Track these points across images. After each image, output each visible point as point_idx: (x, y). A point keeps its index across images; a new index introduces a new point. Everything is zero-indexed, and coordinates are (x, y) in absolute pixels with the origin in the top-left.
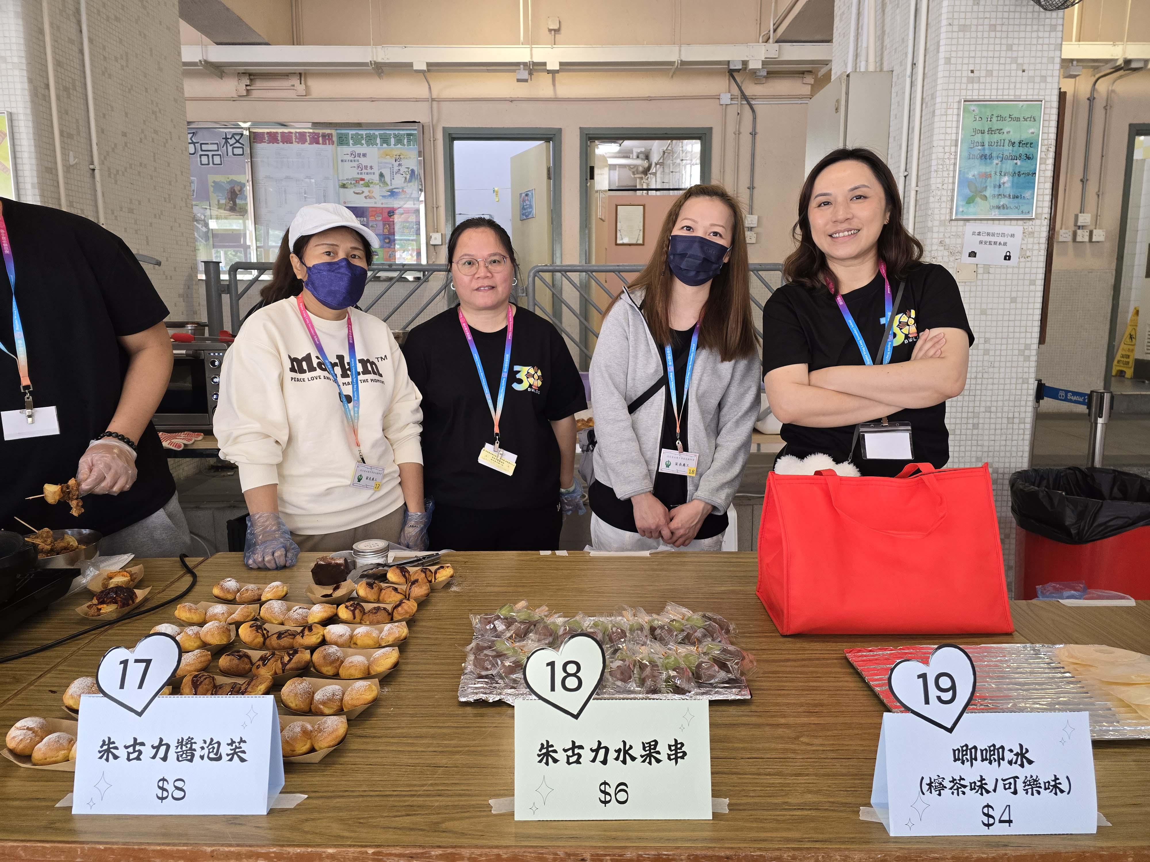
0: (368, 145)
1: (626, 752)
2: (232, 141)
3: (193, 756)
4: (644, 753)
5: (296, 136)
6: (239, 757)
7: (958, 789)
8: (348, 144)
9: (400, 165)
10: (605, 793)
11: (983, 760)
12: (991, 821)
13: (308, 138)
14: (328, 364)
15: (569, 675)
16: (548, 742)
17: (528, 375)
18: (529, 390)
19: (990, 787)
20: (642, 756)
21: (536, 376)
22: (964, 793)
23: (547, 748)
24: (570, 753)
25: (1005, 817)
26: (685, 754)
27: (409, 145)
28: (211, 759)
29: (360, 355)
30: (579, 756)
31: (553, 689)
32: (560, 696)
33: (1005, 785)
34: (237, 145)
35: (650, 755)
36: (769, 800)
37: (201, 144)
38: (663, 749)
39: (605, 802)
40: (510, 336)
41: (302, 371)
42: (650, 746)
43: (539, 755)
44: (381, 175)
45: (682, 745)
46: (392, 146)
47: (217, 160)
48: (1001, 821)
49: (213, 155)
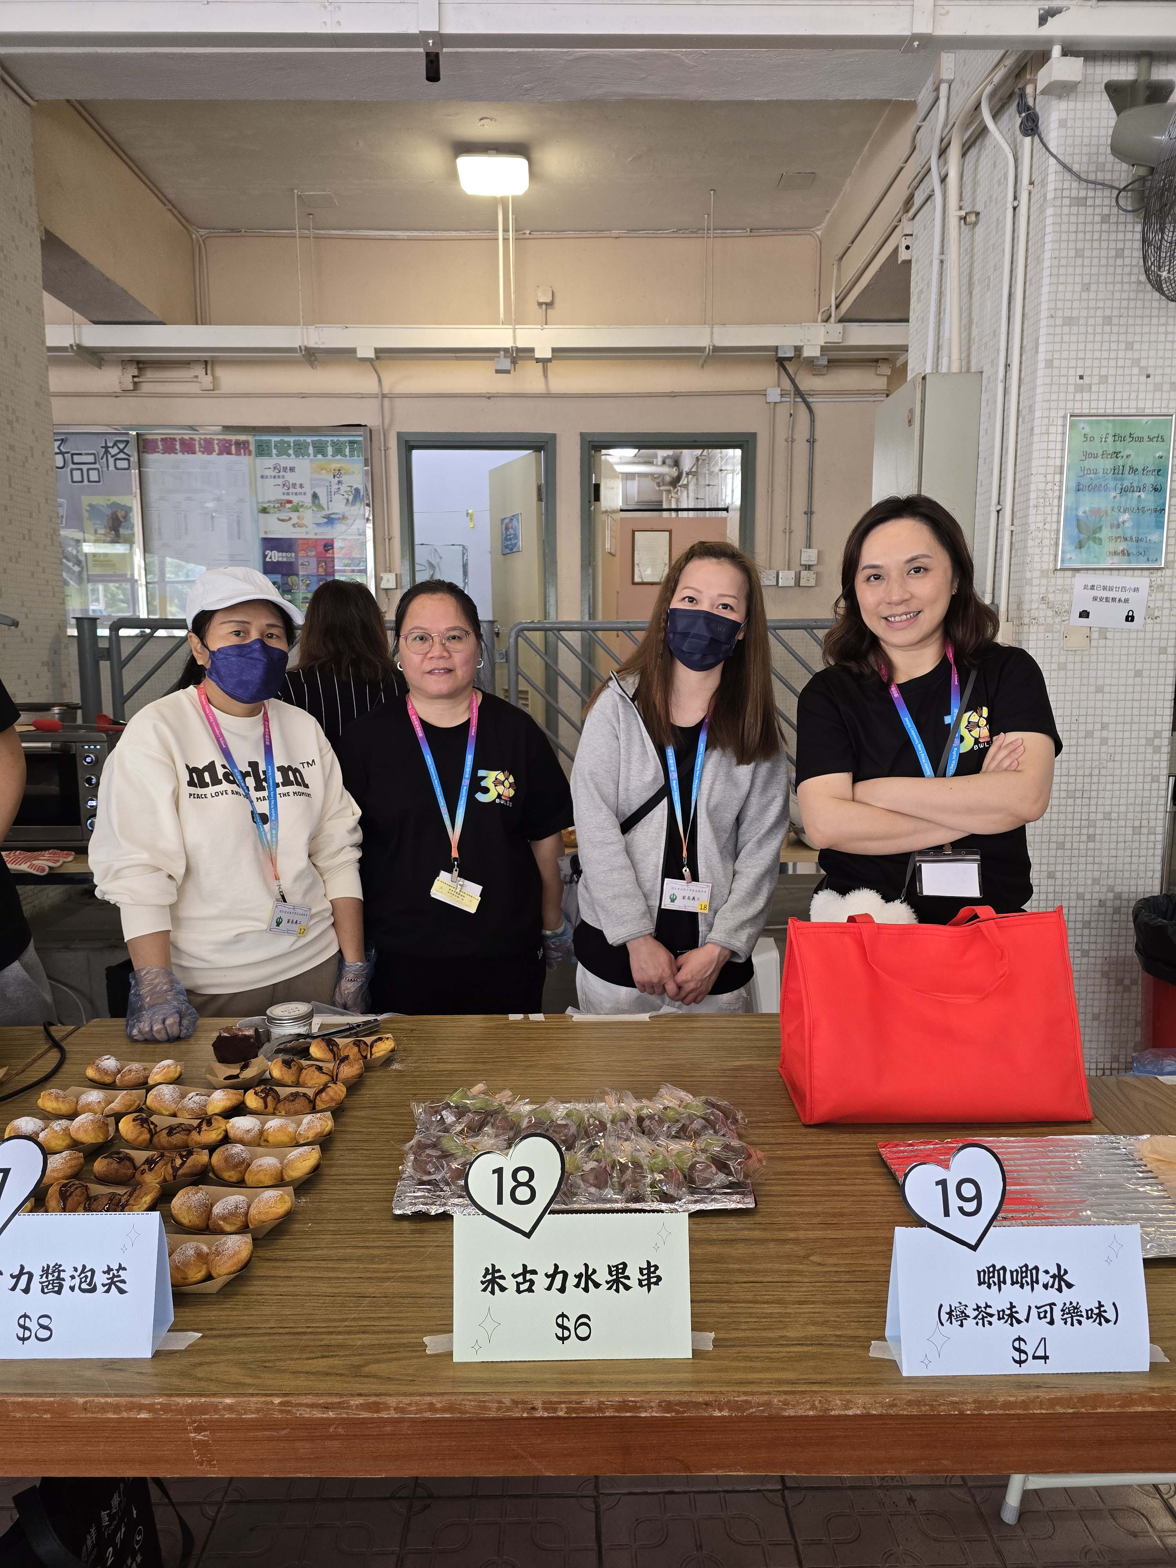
0: (297, 456)
1: (588, 1277)
2: (114, 451)
3: (61, 1287)
4: (610, 1278)
5: (200, 444)
6: (117, 1287)
7: (983, 1319)
8: (270, 455)
9: (339, 482)
10: (563, 1327)
11: (1013, 1284)
12: (1023, 1357)
13: (216, 447)
14: (238, 774)
15: (520, 1184)
16: (493, 1266)
17: (497, 782)
18: (498, 801)
19: (1022, 1316)
20: (607, 1282)
21: (507, 784)
22: (990, 1323)
23: (493, 1274)
24: (520, 1279)
25: (1041, 1353)
26: (659, 1279)
27: (352, 455)
28: (84, 1291)
29: (279, 760)
30: (532, 1282)
31: (500, 1201)
32: (508, 1211)
33: (1039, 1313)
34: (122, 455)
35: (617, 1281)
36: (764, 1334)
37: (73, 455)
38: (633, 1272)
39: (563, 1339)
40: (473, 731)
41: (204, 785)
42: (617, 1270)
43: (483, 1283)
44: (315, 496)
45: (656, 1267)
46: (330, 457)
47: (94, 476)
48: (1034, 1357)
49: (88, 470)
